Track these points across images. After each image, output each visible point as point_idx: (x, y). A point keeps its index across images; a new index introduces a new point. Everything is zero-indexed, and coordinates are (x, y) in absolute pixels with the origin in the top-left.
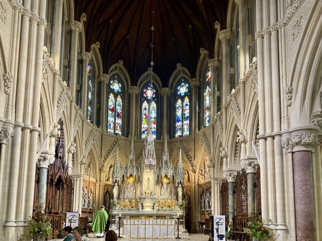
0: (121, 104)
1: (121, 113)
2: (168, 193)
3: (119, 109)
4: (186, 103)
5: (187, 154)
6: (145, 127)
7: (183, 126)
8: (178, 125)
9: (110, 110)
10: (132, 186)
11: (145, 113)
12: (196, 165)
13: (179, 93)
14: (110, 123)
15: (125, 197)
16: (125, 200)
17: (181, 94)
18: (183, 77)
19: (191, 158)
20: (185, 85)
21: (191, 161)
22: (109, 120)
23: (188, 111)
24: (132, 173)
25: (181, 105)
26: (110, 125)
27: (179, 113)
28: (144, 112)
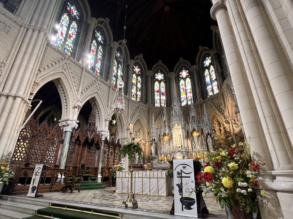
0: (164, 86)
1: (164, 92)
2: (199, 145)
3: (163, 90)
4: (212, 70)
5: (219, 108)
6: (183, 97)
7: (212, 87)
8: (209, 88)
9: (156, 92)
10: (167, 143)
11: (183, 88)
12: (228, 116)
13: (205, 66)
14: (157, 100)
15: (162, 153)
16: (161, 155)
17: (207, 65)
18: (206, 54)
19: (223, 111)
20: (208, 58)
21: (223, 113)
22: (155, 98)
23: (214, 75)
24: (165, 131)
25: (208, 73)
26: (157, 101)
27: (208, 80)
28: (181, 87)
